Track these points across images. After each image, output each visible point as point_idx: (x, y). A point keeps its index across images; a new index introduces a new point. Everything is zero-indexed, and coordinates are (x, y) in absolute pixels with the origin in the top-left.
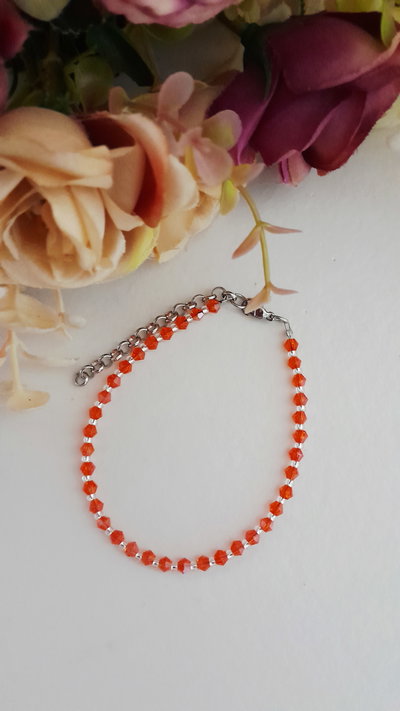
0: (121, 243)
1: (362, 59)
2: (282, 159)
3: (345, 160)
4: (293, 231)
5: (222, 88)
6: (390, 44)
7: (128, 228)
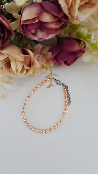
0: (25, 71)
1: (77, 48)
2: (60, 62)
3: (71, 65)
4: (57, 76)
5: (52, 47)
6: (82, 46)
7: (27, 69)
